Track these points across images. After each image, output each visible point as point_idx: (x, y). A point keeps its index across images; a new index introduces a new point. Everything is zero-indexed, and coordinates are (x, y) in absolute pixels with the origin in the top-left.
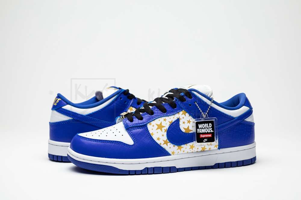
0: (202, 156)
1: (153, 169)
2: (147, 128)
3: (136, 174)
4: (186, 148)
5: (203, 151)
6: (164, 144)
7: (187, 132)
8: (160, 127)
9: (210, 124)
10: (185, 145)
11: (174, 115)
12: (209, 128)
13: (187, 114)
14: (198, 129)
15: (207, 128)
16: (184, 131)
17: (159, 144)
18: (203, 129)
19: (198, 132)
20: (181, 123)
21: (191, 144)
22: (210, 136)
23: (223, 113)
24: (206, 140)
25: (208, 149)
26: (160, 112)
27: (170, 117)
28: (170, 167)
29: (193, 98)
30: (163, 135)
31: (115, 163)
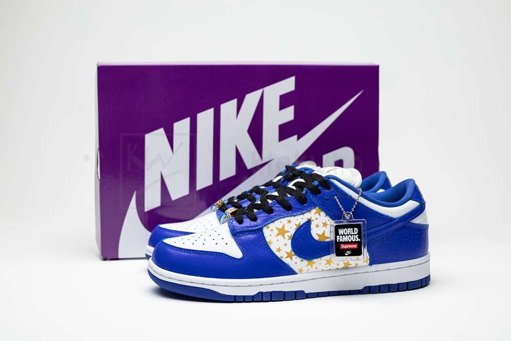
0: (345, 275)
1: (269, 294)
2: (263, 233)
3: (246, 300)
4: (321, 263)
5: (346, 268)
6: (286, 258)
7: (322, 240)
8: (282, 232)
9: (355, 229)
10: (319, 259)
11: (303, 214)
12: (353, 235)
13: (323, 214)
14: (338, 237)
15: (351, 235)
16: (317, 238)
17: (280, 257)
18: (345, 235)
19: (338, 241)
20: (313, 226)
21: (328, 257)
22: (355, 246)
23: (377, 212)
24: (349, 252)
25: (354, 265)
26: (282, 209)
27: (297, 217)
28: (296, 292)
29: (331, 189)
30: (286, 245)
31: (214, 285)
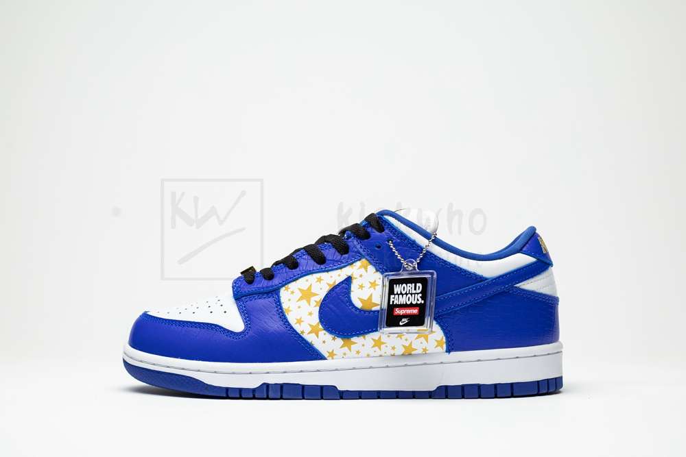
0: (406, 365)
1: (279, 387)
2: (279, 297)
3: (243, 396)
4: (364, 343)
5: (408, 354)
6: (309, 333)
7: (367, 308)
8: (307, 295)
9: (419, 285)
10: (361, 338)
11: (341, 268)
12: (415, 294)
13: (371, 269)
14: (392, 296)
15: (411, 294)
16: (359, 305)
17: (300, 333)
18: (403, 295)
19: (391, 303)
20: (354, 286)
21: (375, 335)
22: (415, 311)
24: (405, 320)
25: (420, 351)
26: (312, 262)
27: (331, 273)
28: (322, 387)
29: (387, 231)
30: (310, 314)
31: (199, 371)
